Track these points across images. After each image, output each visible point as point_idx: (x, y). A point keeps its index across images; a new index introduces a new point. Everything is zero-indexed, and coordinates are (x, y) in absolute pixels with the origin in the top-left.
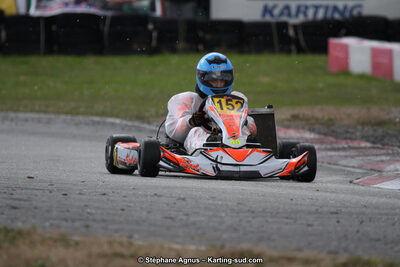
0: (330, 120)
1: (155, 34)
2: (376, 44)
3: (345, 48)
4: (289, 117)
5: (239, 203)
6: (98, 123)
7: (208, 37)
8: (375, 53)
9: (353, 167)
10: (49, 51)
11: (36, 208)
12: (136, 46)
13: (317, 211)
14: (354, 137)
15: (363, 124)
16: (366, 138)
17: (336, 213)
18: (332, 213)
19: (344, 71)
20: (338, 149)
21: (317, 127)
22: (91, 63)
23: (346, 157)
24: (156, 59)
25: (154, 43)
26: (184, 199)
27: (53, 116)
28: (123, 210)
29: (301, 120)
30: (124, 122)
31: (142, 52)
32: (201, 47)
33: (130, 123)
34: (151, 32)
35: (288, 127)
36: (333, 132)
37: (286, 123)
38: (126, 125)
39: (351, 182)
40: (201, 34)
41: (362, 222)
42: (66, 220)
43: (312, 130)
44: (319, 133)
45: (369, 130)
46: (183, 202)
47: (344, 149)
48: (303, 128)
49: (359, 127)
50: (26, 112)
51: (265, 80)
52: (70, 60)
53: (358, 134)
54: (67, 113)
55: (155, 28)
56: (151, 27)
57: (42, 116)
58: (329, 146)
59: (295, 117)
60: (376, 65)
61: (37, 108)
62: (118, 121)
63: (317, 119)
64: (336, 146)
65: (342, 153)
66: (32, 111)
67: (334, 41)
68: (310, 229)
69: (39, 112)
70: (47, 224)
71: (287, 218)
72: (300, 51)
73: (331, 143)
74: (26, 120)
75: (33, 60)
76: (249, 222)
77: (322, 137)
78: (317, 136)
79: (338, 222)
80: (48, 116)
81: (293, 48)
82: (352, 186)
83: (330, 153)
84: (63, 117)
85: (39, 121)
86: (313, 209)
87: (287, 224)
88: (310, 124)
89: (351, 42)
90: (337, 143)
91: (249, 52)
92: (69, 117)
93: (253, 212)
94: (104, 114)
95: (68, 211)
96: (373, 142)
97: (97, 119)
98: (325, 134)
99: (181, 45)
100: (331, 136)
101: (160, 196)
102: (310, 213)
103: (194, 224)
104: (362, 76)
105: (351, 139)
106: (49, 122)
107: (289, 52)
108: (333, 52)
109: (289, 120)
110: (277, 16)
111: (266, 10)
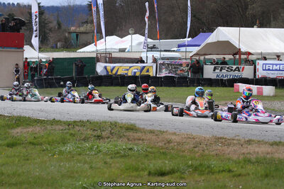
7: (203, 82)
10: (161, 86)
19: (238, 92)
22: (172, 88)
24: (189, 88)
31: (185, 86)
52: (168, 88)
56: (188, 80)
67: (235, 84)
89: (240, 84)
108: (235, 87)
109: (224, 104)
110: (220, 78)
111: (217, 76)
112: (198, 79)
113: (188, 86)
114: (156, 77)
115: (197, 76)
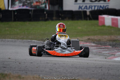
0: (100, 40)
1: (46, 15)
2: (113, 17)
4: (87, 39)
5: (72, 65)
6: (30, 42)
7: (63, 15)
8: (113, 19)
9: (106, 54)
10: (15, 20)
11: (11, 67)
12: (41, 19)
13: (95, 67)
14: (106, 44)
15: (109, 41)
16: (110, 45)
17: (101, 67)
18: (100, 67)
19: (104, 25)
20: (102, 48)
21: (95, 42)
22: (27, 24)
23: (104, 51)
24: (47, 22)
26: (55, 64)
27: (16, 40)
28: (37, 67)
29: (91, 40)
30: (38, 41)
32: (60, 18)
33: (39, 42)
34: (45, 14)
35: (87, 42)
36: (100, 43)
37: (86, 41)
38: (38, 42)
39: (106, 58)
40: (60, 15)
41: (109, 70)
42: (20, 71)
43: (94, 43)
44: (96, 44)
45: (111, 43)
46: (55, 65)
47: (103, 48)
48: (91, 42)
49: (108, 42)
50: (8, 39)
51: (80, 28)
53: (108, 44)
54: (20, 39)
55: (47, 13)
56: (45, 13)
57: (13, 40)
58: (99, 48)
59: (89, 39)
60: (113, 23)
61: (11, 37)
62: (36, 41)
63: (95, 40)
64: (101, 47)
65: (103, 50)
66: (10, 38)
67: (100, 16)
68: (93, 72)
69: (12, 39)
70: (14, 72)
71: (86, 69)
72: (90, 19)
73: (100, 47)
74: (8, 41)
75: (10, 23)
76: (75, 70)
77: (97, 45)
78: (95, 45)
79: (102, 70)
80: (15, 40)
81: (88, 18)
82: (106, 59)
83: (99, 50)
84: (19, 40)
85: (12, 41)
86: (94, 66)
87: (86, 71)
88: (93, 41)
89: (105, 16)
90: (101, 46)
91: (75, 20)
92: (21, 40)
93: (76, 68)
94: (32, 39)
95: (21, 68)
96: (112, 46)
97: (29, 40)
98: (98, 44)
99: (54, 18)
100: (100, 44)
101: (48, 63)
102: (93, 67)
103: (58, 71)
104: (109, 27)
105: (106, 45)
106: (15, 41)
107: (87, 20)
108: (100, 19)
109: (87, 40)
110: (83, 9)
111: (80, 7)
112: (58, 12)
113: (46, 20)
114: (8, 11)
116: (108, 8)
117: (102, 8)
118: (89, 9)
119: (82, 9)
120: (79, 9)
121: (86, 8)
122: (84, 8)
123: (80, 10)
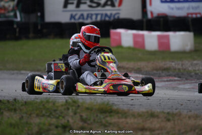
1: (17, 30)
2: (134, 32)
3: (119, 34)
8: (135, 36)
12: (8, 36)
19: (119, 46)
25: (17, 35)
55: (17, 27)
56: (15, 26)
60: (135, 42)
67: (113, 31)
99: (31, 35)
104: (129, 48)
110: (77, 21)
111: (72, 17)
112: (35, 25)
113: (17, 39)
115: (33, 18)
116: (118, 17)
117: (110, 17)
118: (87, 19)
119: (75, 19)
120: (71, 19)
121: (82, 17)
122: (79, 18)
123: (73, 21)
